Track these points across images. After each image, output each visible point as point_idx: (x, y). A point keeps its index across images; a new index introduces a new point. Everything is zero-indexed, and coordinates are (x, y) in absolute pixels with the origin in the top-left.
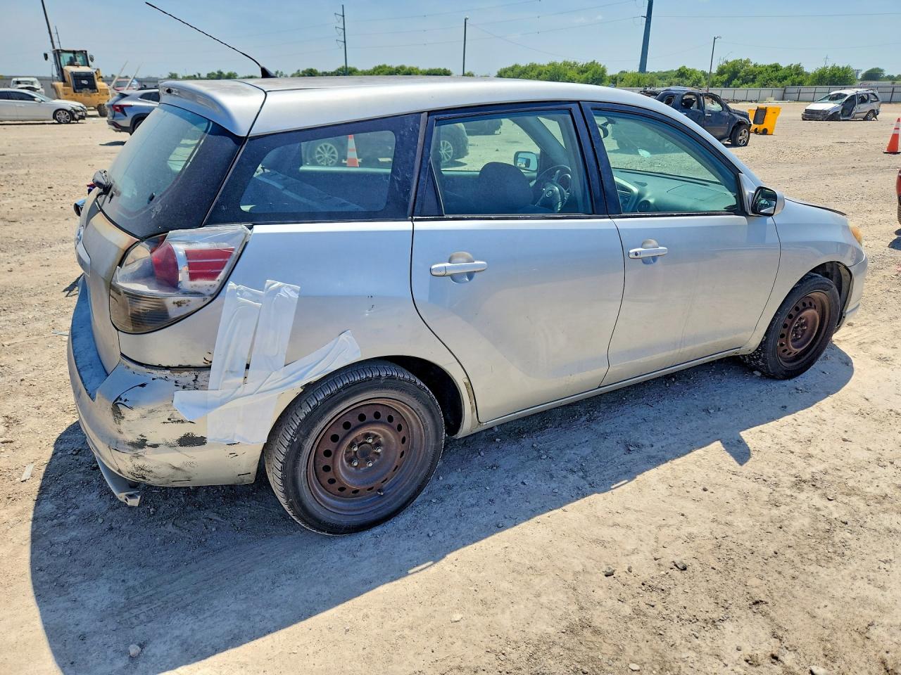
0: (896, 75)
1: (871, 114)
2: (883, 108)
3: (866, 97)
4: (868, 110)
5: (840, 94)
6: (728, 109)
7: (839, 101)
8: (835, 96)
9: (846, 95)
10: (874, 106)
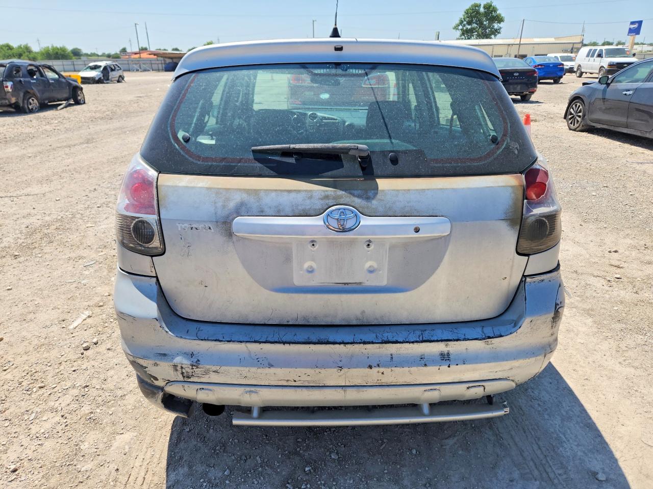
0: (89, 53)
1: (121, 78)
2: (126, 74)
3: (113, 68)
4: (118, 76)
5: (96, 66)
6: (64, 77)
7: (97, 70)
8: (93, 67)
9: (100, 66)
10: (120, 73)
